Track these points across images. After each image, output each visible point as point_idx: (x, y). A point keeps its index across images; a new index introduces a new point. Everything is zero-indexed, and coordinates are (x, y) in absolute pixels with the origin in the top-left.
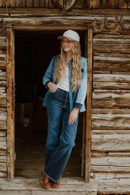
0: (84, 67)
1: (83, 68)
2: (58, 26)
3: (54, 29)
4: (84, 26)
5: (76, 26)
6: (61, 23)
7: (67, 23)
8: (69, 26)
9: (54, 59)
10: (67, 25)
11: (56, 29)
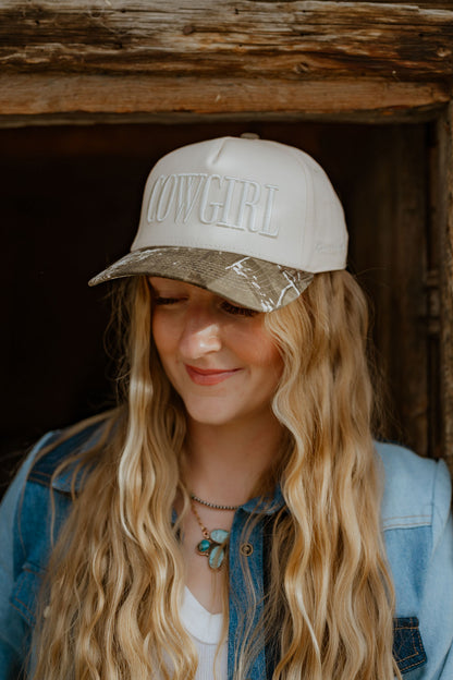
0: (418, 588)
1: (405, 608)
2: (85, 71)
3: (39, 106)
4: (405, 77)
5: (304, 76)
6: (122, 39)
7: (193, 43)
8: (224, 68)
9: (40, 475)
10: (197, 58)
11: (66, 105)
